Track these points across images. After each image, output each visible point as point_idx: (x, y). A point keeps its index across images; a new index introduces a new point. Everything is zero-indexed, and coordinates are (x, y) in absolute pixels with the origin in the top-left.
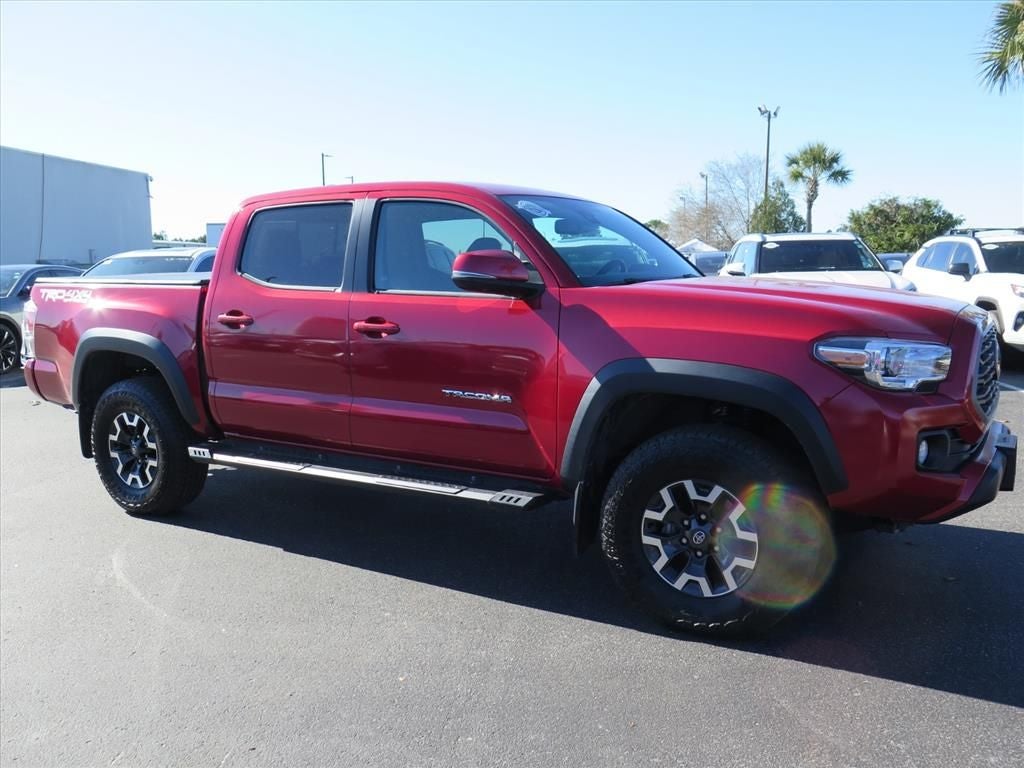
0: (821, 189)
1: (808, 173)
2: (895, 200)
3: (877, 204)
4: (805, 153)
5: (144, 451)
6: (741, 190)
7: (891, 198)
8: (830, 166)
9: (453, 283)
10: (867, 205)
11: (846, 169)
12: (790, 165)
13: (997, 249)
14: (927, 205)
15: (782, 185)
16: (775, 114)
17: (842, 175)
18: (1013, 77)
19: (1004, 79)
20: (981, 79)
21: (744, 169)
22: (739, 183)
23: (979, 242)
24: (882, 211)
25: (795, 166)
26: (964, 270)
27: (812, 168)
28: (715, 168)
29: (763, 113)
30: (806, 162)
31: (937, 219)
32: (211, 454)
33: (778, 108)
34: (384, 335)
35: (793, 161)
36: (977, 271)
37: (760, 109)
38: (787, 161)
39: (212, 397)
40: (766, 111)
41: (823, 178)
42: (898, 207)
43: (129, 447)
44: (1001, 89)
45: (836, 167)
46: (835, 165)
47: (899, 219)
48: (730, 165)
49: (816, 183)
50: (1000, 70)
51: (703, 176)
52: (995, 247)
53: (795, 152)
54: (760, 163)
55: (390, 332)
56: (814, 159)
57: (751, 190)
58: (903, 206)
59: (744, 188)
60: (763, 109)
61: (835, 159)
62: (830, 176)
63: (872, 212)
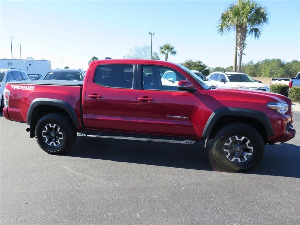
0: (169, 56)
1: (166, 52)
2: (191, 61)
3: (187, 61)
4: (165, 46)
5: (56, 135)
6: (144, 55)
7: (190, 60)
8: (171, 50)
9: (177, 89)
10: (185, 62)
11: (175, 51)
12: (161, 49)
13: (230, 76)
14: (200, 62)
15: (157, 54)
16: (153, 34)
17: (174, 53)
18: (224, 31)
19: (222, 32)
20: (217, 31)
21: (145, 49)
22: (143, 53)
23: (226, 74)
24: (188, 63)
25: (162, 50)
26: (224, 81)
27: (166, 50)
28: (137, 48)
29: (150, 34)
30: (165, 49)
31: (202, 66)
32: (86, 135)
33: (154, 33)
34: (149, 101)
35: (162, 48)
36: (227, 81)
37: (149, 33)
38: (160, 48)
39: (85, 119)
40: (151, 33)
41: (169, 53)
42: (192, 62)
43: (51, 134)
44: (222, 34)
45: (173, 50)
46: (172, 50)
47: (193, 66)
48: (141, 48)
49: (167, 55)
50: (222, 30)
51: (131, 50)
52: (230, 75)
53: (162, 46)
54: (149, 48)
55: (150, 100)
56: (167, 48)
57: (147, 55)
58: (194, 62)
59: (144, 54)
60: (150, 33)
61: (172, 48)
62: (171, 53)
63: (186, 64)
